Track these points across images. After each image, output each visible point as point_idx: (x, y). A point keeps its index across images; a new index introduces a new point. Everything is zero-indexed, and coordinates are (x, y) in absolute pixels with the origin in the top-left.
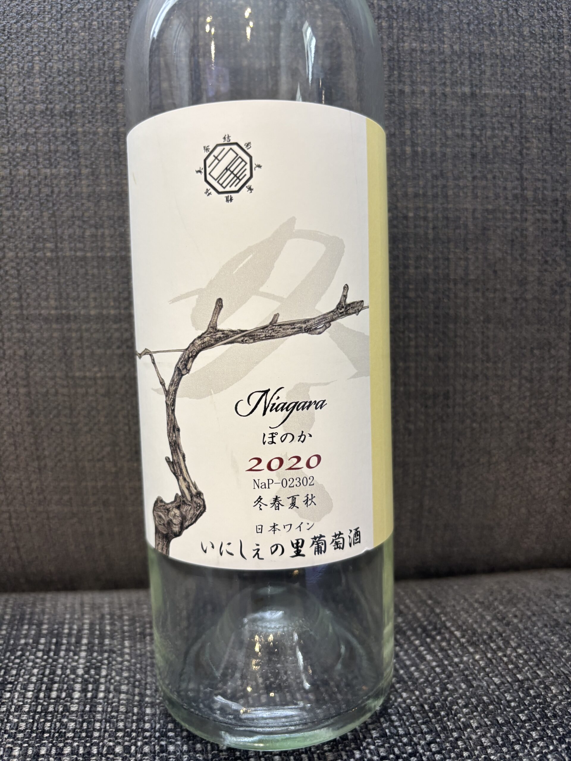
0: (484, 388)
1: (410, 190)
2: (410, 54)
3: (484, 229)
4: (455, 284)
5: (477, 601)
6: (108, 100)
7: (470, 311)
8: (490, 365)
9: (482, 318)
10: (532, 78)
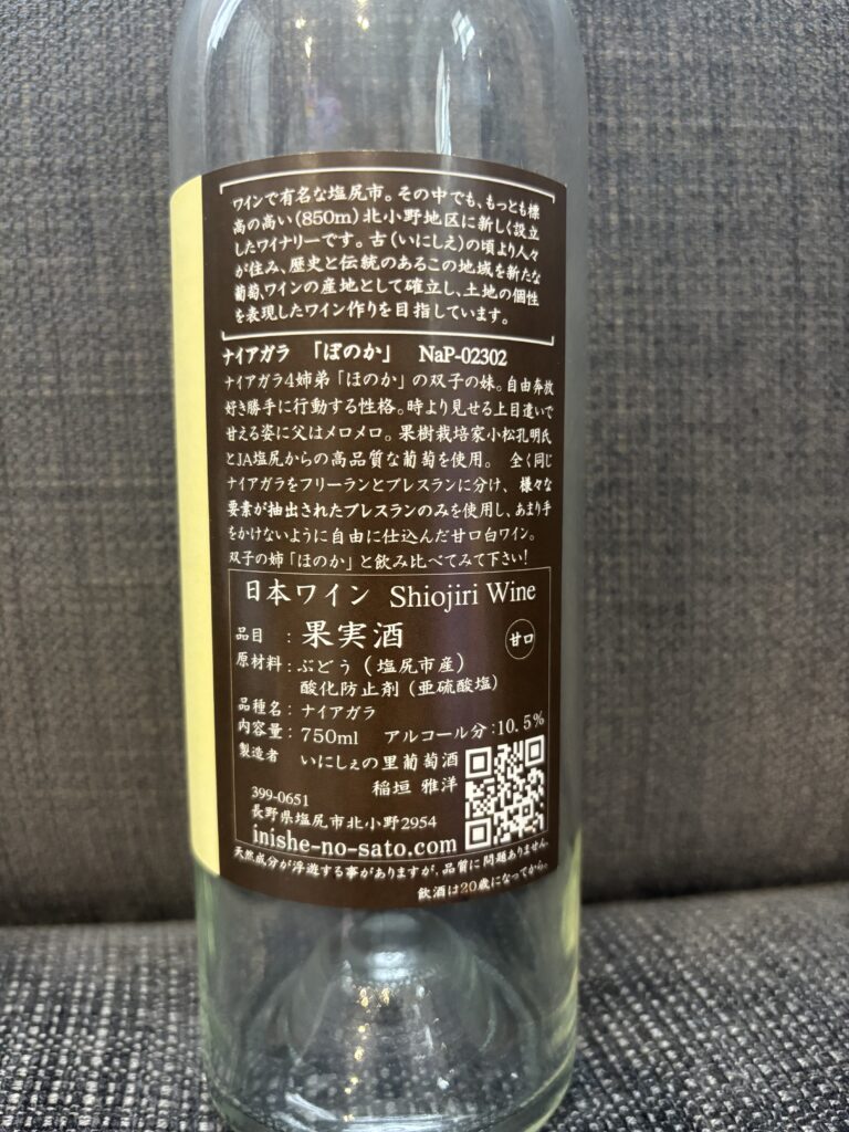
0: (741, 597)
1: (618, 283)
2: (615, 67)
3: (738, 343)
4: (692, 432)
5: (733, 935)
6: (138, 148)
7: (715, 474)
8: (748, 560)
9: (735, 485)
10: (808, 103)
